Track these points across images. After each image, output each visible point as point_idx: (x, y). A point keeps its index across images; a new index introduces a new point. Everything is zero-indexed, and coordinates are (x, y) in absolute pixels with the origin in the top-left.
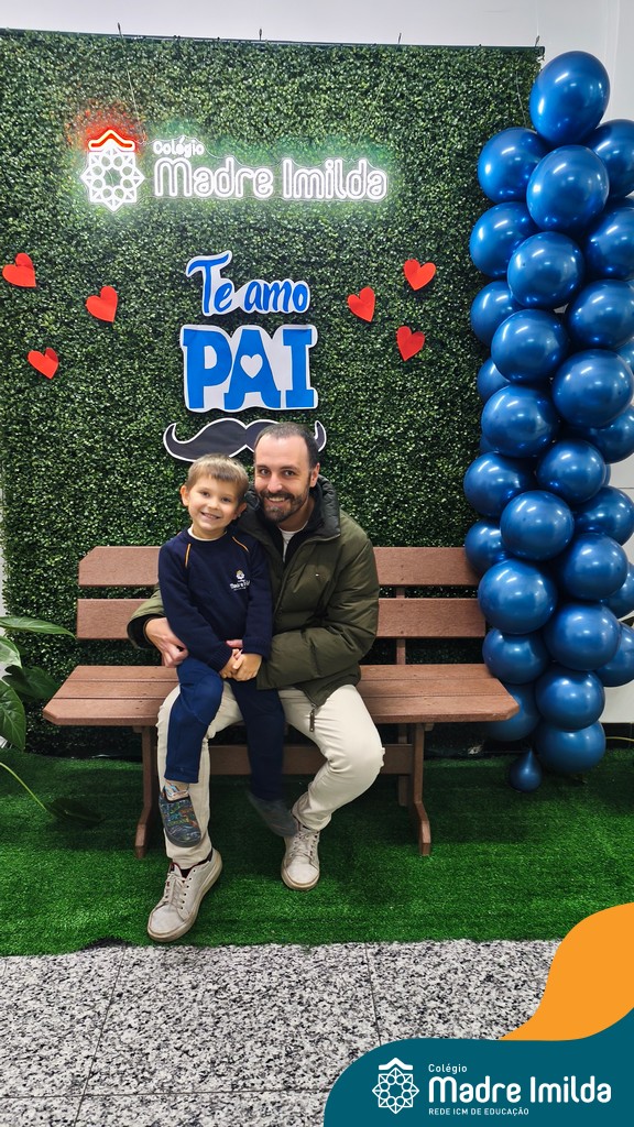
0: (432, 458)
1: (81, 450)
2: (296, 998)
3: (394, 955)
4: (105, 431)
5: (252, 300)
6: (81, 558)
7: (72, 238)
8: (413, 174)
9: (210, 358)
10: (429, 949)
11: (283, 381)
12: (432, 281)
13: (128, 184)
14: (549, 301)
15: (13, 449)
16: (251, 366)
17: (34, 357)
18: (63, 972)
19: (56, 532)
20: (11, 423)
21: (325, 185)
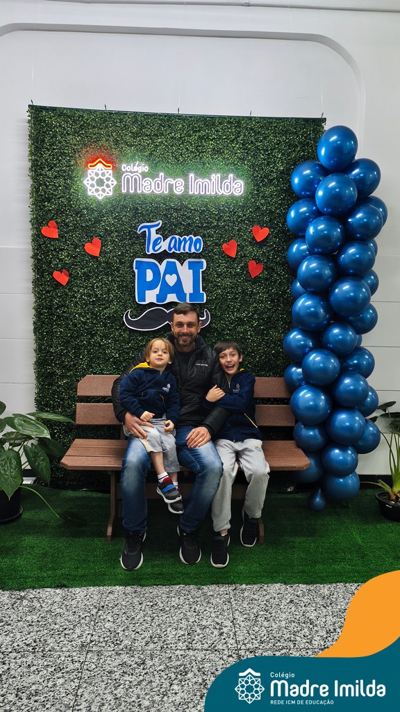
0: (267, 329)
1: (79, 323)
2: (193, 609)
3: (243, 591)
4: (92, 313)
5: (172, 246)
6: (78, 381)
7: (78, 213)
8: (257, 182)
9: (149, 275)
10: (261, 588)
11: (188, 288)
12: (267, 237)
13: (108, 186)
14: (327, 251)
15: (43, 322)
16: (171, 280)
17: (56, 274)
18: (73, 596)
19: (64, 367)
20: (42, 309)
21: (211, 187)
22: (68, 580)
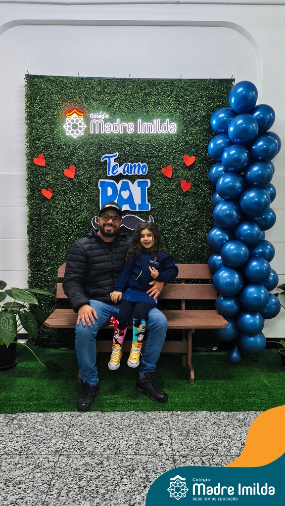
0: (195, 230)
1: (60, 226)
2: (140, 427)
3: (178, 416)
4: (69, 219)
5: (126, 170)
6: (58, 268)
7: (59, 148)
8: (186, 124)
9: (110, 192)
10: (192, 414)
11: (137, 200)
12: (194, 163)
13: (80, 129)
14: (237, 169)
15: (34, 226)
16: (125, 194)
17: (44, 191)
18: (51, 417)
19: (49, 258)
20: (34, 216)
21: (153, 129)
22: (48, 407)
